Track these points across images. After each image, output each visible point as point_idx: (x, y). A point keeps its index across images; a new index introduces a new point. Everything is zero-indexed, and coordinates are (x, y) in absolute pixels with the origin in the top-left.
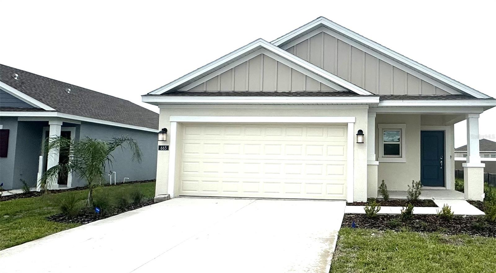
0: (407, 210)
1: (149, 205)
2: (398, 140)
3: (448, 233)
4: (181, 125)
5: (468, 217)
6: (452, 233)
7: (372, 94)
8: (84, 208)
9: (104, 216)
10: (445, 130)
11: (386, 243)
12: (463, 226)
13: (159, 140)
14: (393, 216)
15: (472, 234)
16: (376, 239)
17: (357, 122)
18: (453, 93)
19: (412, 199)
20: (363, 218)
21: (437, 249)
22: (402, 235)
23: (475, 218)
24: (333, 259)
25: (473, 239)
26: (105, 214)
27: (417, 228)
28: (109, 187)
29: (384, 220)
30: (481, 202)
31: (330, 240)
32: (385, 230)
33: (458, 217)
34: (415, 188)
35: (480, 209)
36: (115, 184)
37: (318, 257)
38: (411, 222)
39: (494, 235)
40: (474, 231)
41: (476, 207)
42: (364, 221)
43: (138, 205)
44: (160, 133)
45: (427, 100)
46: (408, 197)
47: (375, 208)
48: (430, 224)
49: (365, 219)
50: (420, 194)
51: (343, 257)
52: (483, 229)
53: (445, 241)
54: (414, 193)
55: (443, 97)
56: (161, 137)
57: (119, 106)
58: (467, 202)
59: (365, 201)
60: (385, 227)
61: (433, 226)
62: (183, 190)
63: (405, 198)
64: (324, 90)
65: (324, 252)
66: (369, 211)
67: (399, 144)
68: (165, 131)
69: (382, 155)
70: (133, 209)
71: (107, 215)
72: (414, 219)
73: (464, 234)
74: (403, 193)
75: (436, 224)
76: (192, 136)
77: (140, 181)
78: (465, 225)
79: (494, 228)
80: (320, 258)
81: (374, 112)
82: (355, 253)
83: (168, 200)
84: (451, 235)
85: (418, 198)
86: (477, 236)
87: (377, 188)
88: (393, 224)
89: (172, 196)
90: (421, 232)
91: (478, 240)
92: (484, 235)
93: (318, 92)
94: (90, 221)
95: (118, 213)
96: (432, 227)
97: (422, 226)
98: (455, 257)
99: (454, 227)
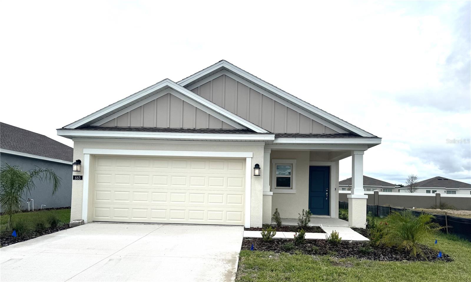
0: (299, 235)
1: (64, 229)
2: (289, 174)
3: (338, 256)
4: (94, 157)
5: (354, 242)
6: (341, 256)
7: (268, 132)
8: (5, 232)
9: (23, 239)
10: (331, 166)
11: (283, 265)
12: (351, 250)
13: (73, 170)
14: (286, 240)
15: (360, 258)
16: (273, 261)
18: (341, 132)
19: (302, 226)
20: (260, 241)
21: (330, 271)
22: (296, 257)
23: (360, 243)
24: (236, 278)
25: (361, 262)
26: (24, 237)
27: (310, 251)
28: (28, 213)
29: (279, 244)
30: (364, 229)
31: (232, 261)
32: (281, 253)
33: (345, 242)
34: (305, 216)
35: (363, 235)
36: (33, 210)
37: (223, 277)
38: (303, 245)
39: (379, 259)
40: (361, 255)
41: (360, 233)
42: (261, 244)
43: (55, 229)
44: (74, 164)
45: (317, 138)
46: (298, 224)
47: (271, 233)
48: (320, 248)
49: (262, 242)
50: (309, 221)
51: (245, 277)
52: (368, 254)
53: (336, 264)
54: (304, 220)
55: (332, 136)
56: (75, 167)
57: (35, 140)
58: (351, 229)
59: (261, 226)
60: (280, 250)
61: (324, 250)
62: (96, 216)
63: (296, 224)
64: (225, 128)
65: (227, 272)
66: (265, 236)
67: (290, 177)
68: (79, 162)
69: (275, 187)
70: (50, 232)
71: (26, 238)
72: (305, 243)
73: (352, 257)
74: (293, 220)
75: (326, 248)
76: (105, 167)
77: (56, 208)
78: (352, 249)
79: (378, 252)
80: (225, 278)
81: (270, 149)
82: (256, 273)
83: (82, 225)
84: (341, 258)
85: (307, 225)
86: (364, 260)
87: (271, 215)
88: (288, 247)
89: (86, 221)
90: (313, 255)
91: (365, 263)
92: (370, 259)
93: (220, 130)
94: (10, 243)
95: (36, 236)
96: (322, 251)
97: (313, 250)
98: (347, 279)
99: (342, 251)
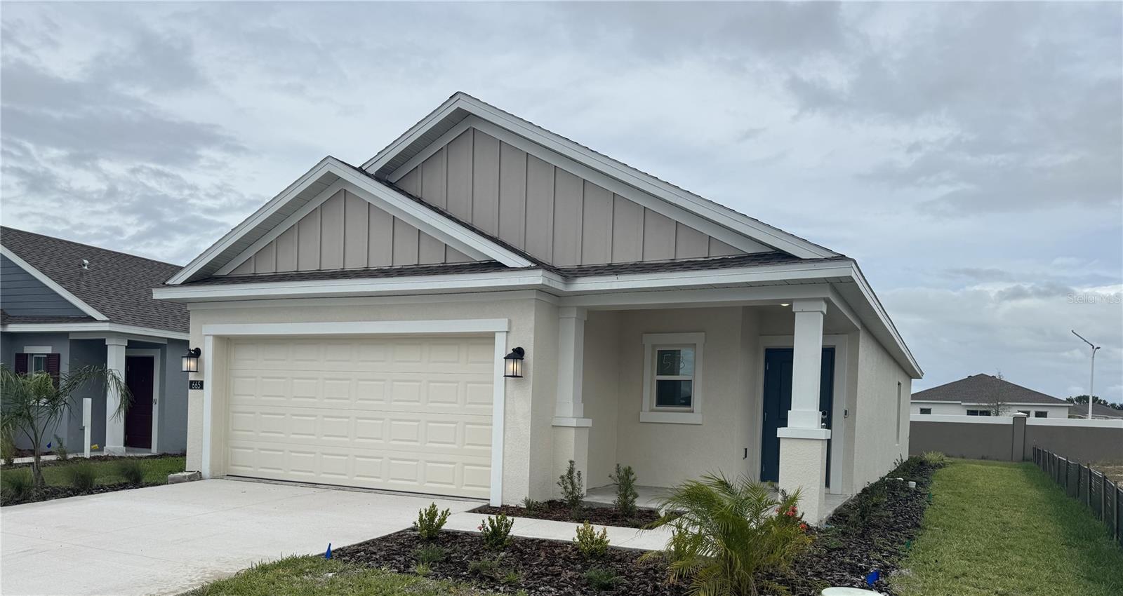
4: (226, 343)
10: (835, 346)
13: (184, 370)
17: (514, 329)
18: (752, 249)
44: (185, 356)
56: (185, 364)
64: (451, 260)
67: (691, 381)
68: (196, 353)
69: (651, 405)
81: (573, 307)
93: (441, 267)
